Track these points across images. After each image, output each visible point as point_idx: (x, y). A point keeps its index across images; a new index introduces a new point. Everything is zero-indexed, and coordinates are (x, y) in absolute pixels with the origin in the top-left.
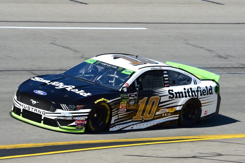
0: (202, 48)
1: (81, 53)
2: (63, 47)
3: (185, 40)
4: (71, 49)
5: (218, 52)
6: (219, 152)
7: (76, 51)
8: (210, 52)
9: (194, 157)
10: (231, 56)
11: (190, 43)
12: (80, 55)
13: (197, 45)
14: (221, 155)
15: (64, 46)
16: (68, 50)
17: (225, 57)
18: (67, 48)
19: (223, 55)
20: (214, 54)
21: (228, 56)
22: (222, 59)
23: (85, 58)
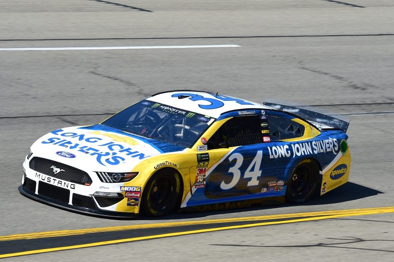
0: (326, 74)
1: (138, 87)
2: (109, 77)
3: (300, 62)
4: (122, 81)
5: (350, 80)
6: (359, 235)
7: (130, 84)
8: (339, 81)
9: (320, 245)
10: (372, 86)
11: (307, 66)
12: (137, 89)
13: (317, 70)
14: (362, 240)
15: (111, 76)
16: (117, 82)
17: (363, 87)
18: (116, 79)
19: (359, 85)
20: (345, 83)
21: (368, 85)
22: (357, 90)
23: (145, 94)
